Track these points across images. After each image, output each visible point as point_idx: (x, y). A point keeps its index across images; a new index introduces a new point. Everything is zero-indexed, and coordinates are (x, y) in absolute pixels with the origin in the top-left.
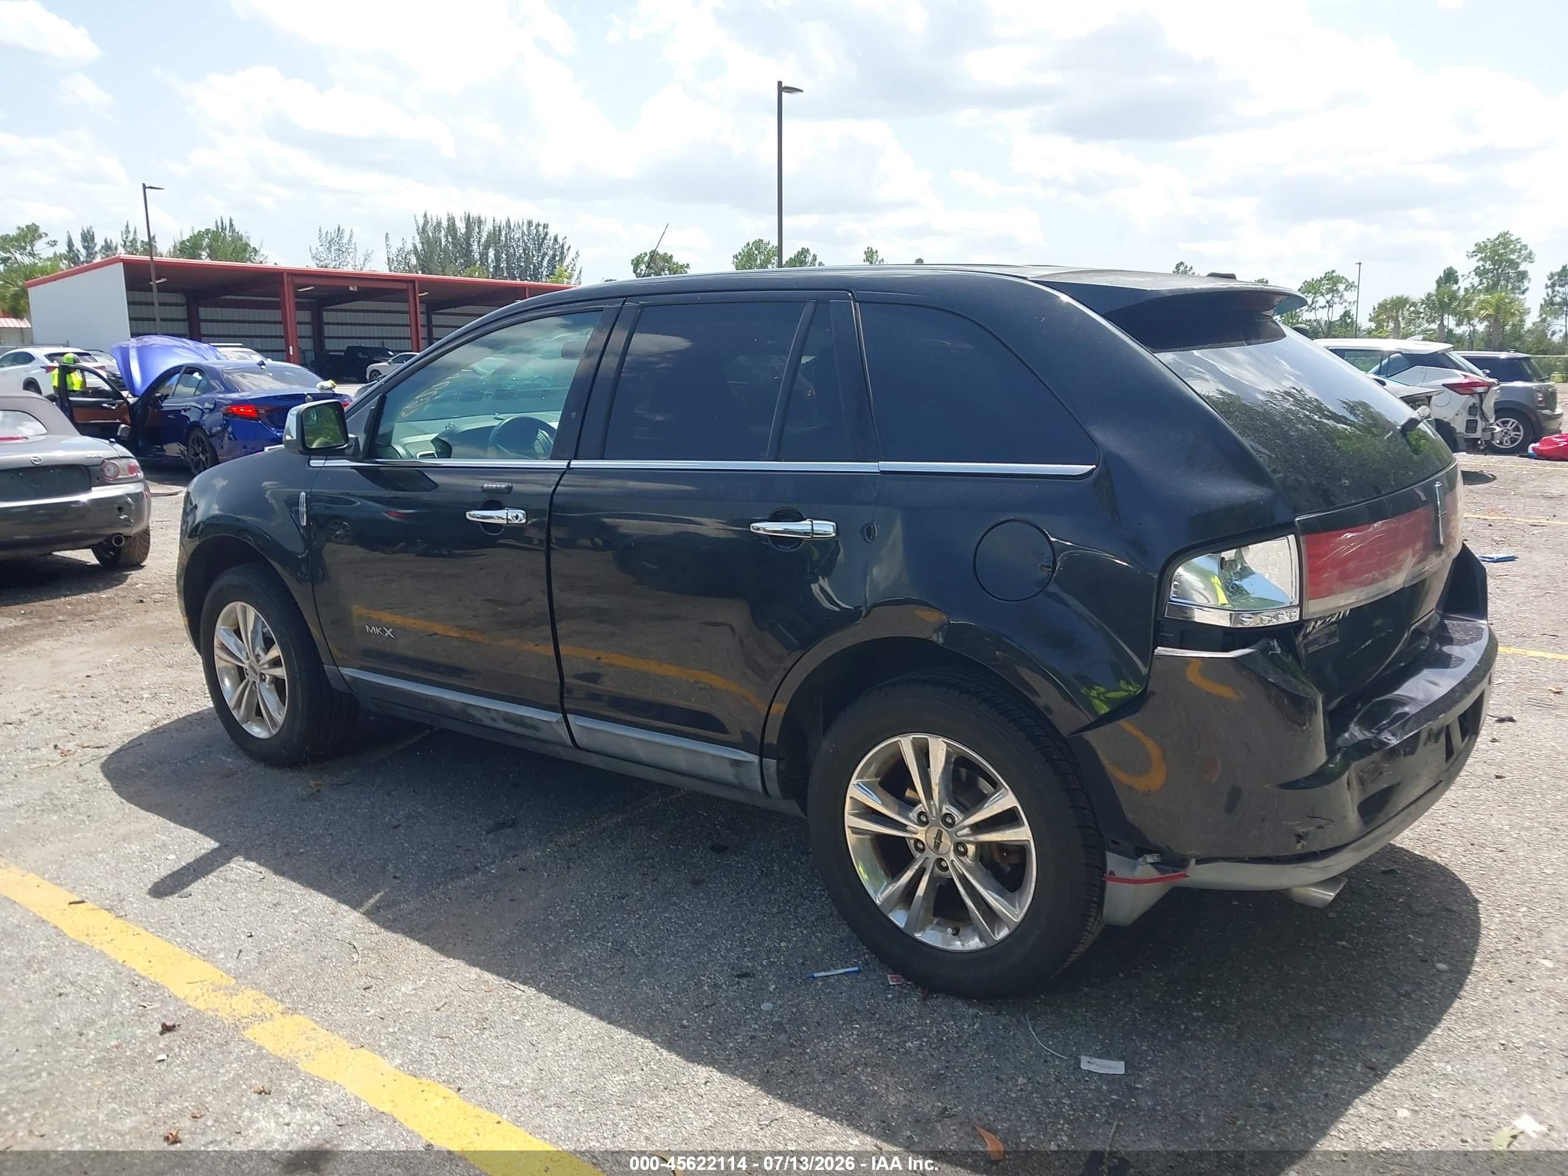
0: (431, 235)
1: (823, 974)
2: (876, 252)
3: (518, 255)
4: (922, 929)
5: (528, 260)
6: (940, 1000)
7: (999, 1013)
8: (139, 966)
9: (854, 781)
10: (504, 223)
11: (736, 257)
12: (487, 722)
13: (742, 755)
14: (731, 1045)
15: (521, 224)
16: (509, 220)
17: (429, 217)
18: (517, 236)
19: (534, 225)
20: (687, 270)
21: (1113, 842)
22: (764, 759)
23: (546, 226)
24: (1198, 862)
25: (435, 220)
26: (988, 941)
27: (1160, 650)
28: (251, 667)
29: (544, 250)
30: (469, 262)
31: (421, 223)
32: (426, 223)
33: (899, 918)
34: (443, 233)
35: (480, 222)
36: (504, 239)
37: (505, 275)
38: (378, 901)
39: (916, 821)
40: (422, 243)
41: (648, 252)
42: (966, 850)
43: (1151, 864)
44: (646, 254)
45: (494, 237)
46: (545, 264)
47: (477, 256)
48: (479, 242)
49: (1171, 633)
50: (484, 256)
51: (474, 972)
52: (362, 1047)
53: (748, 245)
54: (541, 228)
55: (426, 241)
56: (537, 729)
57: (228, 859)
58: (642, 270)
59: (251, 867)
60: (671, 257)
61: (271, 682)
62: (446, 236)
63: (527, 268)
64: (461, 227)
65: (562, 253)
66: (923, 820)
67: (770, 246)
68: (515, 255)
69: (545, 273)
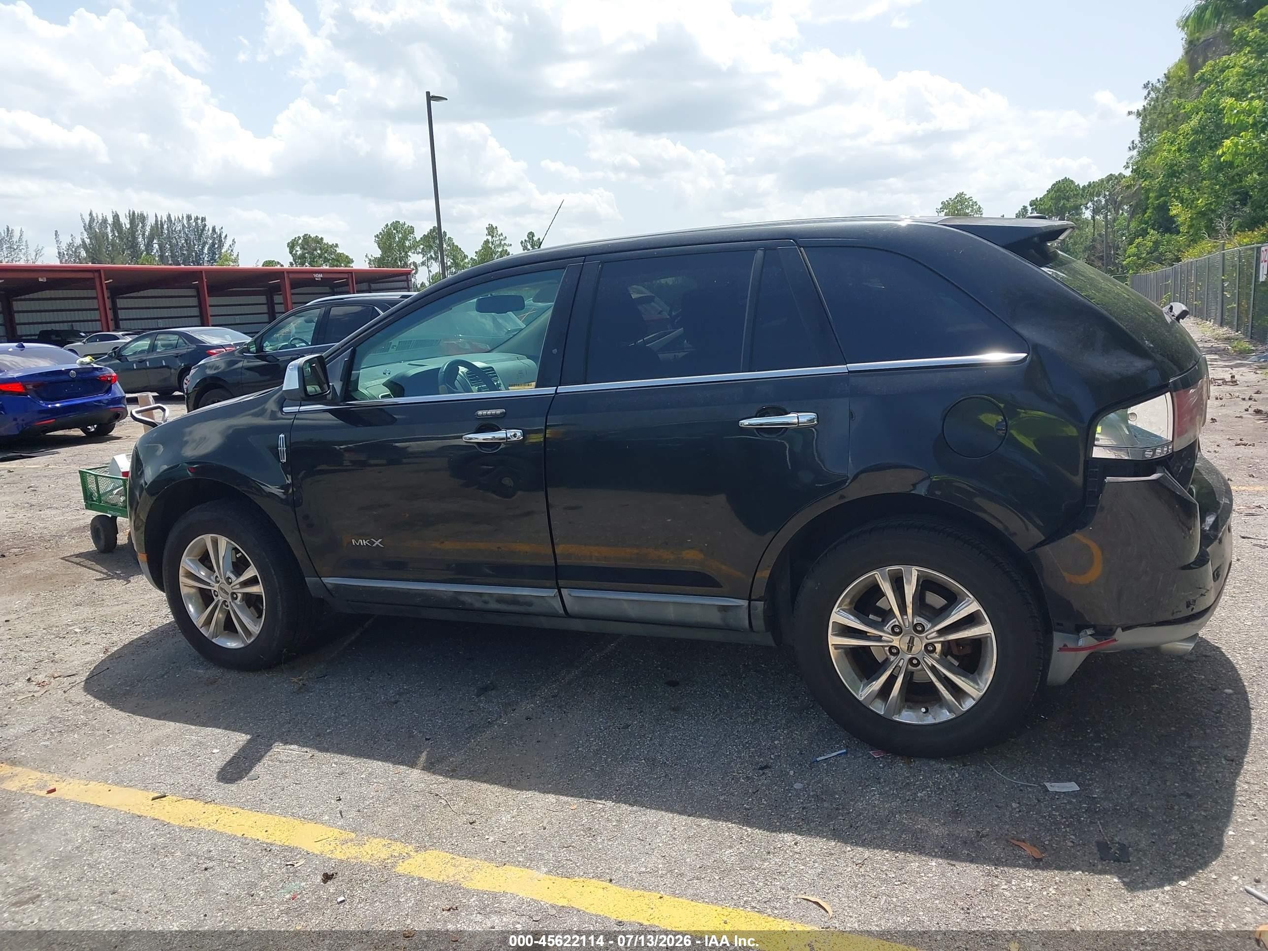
0: (98, 231)
1: (823, 758)
2: (496, 228)
3: (180, 244)
4: (899, 712)
5: (190, 248)
6: (917, 762)
7: (965, 765)
8: (261, 836)
9: (835, 609)
10: (165, 218)
11: (377, 236)
12: (478, 605)
13: (731, 602)
14: (793, 816)
15: (181, 218)
16: (170, 215)
17: (94, 215)
18: (178, 229)
19: (193, 218)
20: (337, 249)
21: (1058, 624)
22: (752, 602)
23: (203, 219)
24: (1123, 630)
25: (100, 217)
26: (957, 712)
27: (1109, 479)
28: (222, 589)
29: (203, 239)
30: (135, 254)
31: (87, 220)
32: (92, 220)
33: (879, 708)
34: (109, 229)
35: (143, 218)
36: (166, 232)
37: (170, 262)
38: (427, 759)
39: (890, 632)
40: (90, 238)
41: (301, 235)
42: (935, 648)
43: (1090, 635)
44: (299, 238)
45: (157, 229)
46: (206, 251)
47: (143, 247)
48: (143, 235)
49: (1096, 468)
50: (149, 246)
51: (551, 798)
52: (505, 864)
53: (387, 225)
54: (199, 221)
55: (93, 235)
56: (530, 604)
57: (269, 747)
58: (297, 251)
59: (294, 750)
60: (322, 239)
61: (243, 599)
62: (112, 231)
63: (190, 255)
64: (125, 222)
65: (220, 241)
66: (897, 631)
67: (406, 226)
68: (178, 245)
69: (206, 259)
